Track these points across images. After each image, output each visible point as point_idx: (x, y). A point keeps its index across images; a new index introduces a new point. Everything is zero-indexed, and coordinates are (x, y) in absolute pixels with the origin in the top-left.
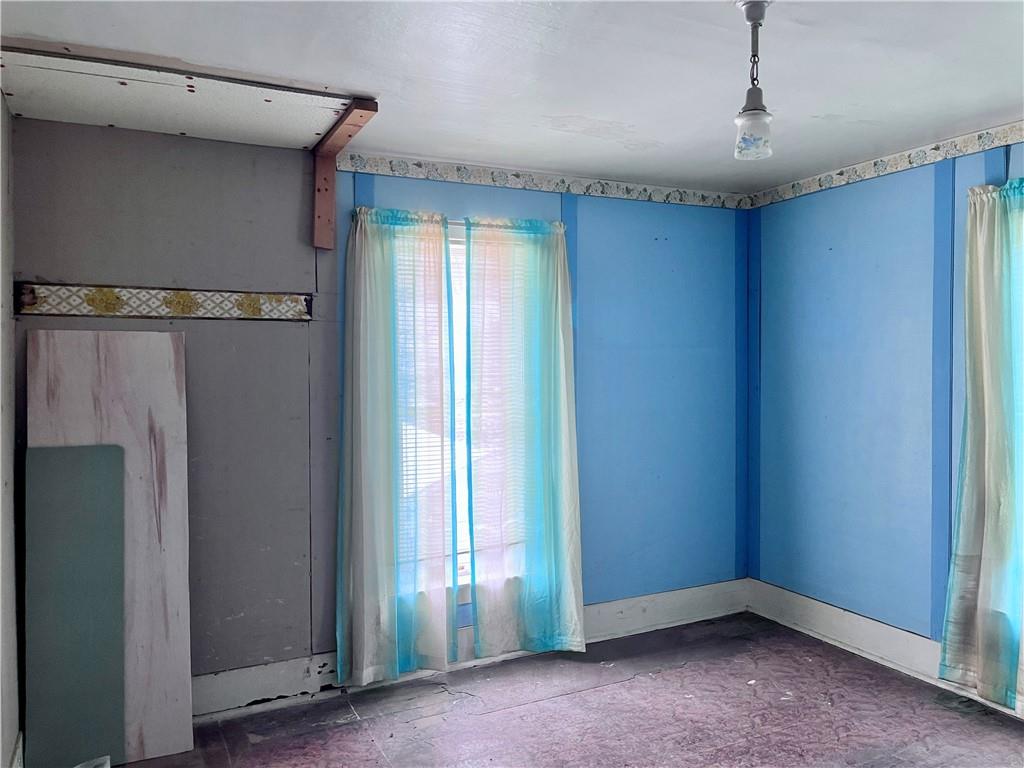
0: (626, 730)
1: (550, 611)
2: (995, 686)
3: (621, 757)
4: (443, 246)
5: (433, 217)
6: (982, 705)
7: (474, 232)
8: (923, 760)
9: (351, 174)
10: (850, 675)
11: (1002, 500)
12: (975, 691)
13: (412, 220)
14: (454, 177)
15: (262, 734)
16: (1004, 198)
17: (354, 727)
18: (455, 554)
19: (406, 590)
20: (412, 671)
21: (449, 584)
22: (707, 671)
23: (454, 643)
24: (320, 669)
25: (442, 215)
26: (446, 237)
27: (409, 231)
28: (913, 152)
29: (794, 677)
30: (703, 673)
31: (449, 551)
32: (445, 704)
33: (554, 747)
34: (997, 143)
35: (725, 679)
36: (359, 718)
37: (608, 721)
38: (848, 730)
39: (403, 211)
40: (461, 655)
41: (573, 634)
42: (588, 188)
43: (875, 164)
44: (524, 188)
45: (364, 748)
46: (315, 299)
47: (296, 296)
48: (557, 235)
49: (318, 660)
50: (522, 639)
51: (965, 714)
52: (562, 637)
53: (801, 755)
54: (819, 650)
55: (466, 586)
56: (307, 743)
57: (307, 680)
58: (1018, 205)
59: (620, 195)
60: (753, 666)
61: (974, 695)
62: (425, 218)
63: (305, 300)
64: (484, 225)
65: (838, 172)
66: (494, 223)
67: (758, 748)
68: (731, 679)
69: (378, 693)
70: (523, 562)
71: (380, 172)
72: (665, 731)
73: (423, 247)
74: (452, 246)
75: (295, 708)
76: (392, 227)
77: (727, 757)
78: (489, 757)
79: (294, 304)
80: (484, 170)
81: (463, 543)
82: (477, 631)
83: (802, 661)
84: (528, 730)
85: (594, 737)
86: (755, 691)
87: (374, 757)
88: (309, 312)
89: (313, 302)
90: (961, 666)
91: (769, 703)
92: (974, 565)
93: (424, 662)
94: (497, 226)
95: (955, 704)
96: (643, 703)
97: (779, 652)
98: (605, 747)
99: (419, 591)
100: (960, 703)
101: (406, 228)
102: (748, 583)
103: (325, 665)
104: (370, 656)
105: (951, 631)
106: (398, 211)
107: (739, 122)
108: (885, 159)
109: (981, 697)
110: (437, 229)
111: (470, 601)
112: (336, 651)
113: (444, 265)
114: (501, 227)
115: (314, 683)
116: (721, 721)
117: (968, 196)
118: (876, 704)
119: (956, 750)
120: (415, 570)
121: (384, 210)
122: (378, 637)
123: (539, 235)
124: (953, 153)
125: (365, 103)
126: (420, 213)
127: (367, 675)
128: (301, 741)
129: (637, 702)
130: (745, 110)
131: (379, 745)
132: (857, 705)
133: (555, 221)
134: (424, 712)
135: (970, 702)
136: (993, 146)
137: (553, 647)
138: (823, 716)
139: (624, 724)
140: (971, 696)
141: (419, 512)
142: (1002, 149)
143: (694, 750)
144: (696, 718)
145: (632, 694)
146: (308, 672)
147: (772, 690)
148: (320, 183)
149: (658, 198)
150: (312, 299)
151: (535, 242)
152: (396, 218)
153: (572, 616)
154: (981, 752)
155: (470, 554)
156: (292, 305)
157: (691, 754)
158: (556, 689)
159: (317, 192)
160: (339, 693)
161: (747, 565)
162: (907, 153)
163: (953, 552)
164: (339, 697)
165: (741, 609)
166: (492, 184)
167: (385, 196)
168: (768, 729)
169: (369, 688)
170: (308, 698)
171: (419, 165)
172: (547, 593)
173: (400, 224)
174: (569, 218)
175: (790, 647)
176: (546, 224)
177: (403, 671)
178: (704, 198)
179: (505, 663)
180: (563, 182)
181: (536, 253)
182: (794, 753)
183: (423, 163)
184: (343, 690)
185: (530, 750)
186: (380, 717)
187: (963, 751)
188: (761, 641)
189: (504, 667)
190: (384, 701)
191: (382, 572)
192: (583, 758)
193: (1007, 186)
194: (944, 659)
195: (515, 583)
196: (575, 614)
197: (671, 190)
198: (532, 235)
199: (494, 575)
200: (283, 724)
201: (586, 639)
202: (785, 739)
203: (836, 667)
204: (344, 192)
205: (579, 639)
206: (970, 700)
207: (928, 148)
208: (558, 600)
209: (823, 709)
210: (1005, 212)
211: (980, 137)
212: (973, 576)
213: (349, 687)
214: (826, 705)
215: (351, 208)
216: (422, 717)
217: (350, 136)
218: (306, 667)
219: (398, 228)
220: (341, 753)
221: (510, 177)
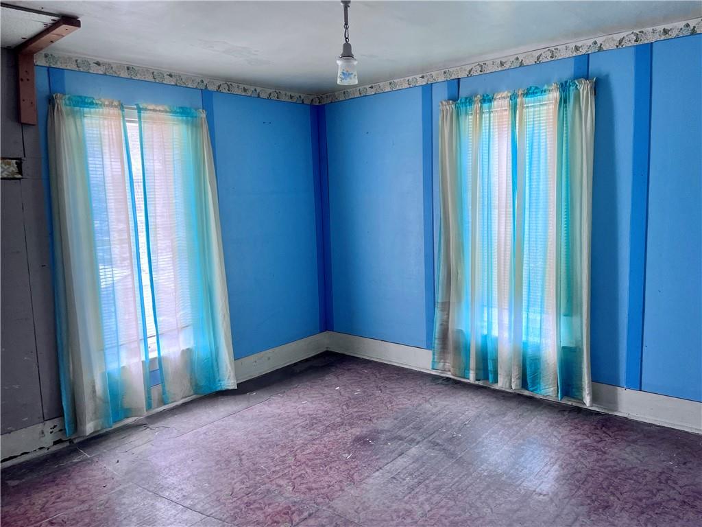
0: (272, 427)
1: (212, 366)
2: (459, 369)
3: (273, 442)
4: (122, 124)
5: (112, 103)
6: (453, 380)
7: (144, 114)
8: (429, 411)
9: (46, 69)
10: (387, 375)
11: (459, 271)
12: (449, 373)
13: (97, 104)
14: (124, 74)
15: (18, 479)
16: (458, 108)
17: (86, 462)
18: (145, 338)
19: (113, 366)
20: (121, 420)
21: (143, 358)
22: (311, 387)
23: (149, 397)
24: (51, 430)
25: (119, 101)
26: (124, 117)
27: (95, 112)
28: (410, 78)
29: (360, 381)
30: (309, 388)
31: (141, 337)
32: (150, 436)
33: (231, 445)
34: (453, 77)
35: (323, 390)
36: (89, 456)
37: (261, 425)
38: (392, 403)
39: (89, 98)
40: (154, 403)
41: (229, 378)
42: (219, 87)
43: (390, 84)
44: (176, 85)
45: (100, 473)
46: (24, 162)
47: (9, 161)
48: (201, 118)
49: (49, 424)
50: (194, 388)
51: (446, 385)
52: (221, 382)
53: (370, 420)
54: (370, 365)
55: (156, 358)
56: (55, 478)
57: (42, 439)
58: (464, 112)
59: (240, 92)
60: (336, 380)
61: (449, 375)
62: (106, 103)
63: (16, 163)
64: (151, 110)
65: (370, 86)
66: (158, 108)
67: (348, 421)
68: (326, 389)
69: (97, 439)
70: (192, 338)
71: (69, 68)
72: (295, 423)
73: (106, 124)
74: (127, 124)
75: (38, 459)
76: (82, 109)
77: (332, 429)
78: (191, 459)
79: (8, 166)
80: (147, 70)
81: (151, 330)
82: (164, 386)
83: (361, 372)
84: (211, 439)
85: (254, 435)
86: (340, 393)
87: (110, 476)
88: (20, 172)
89: (23, 165)
90: (442, 361)
91: (349, 397)
92: (446, 306)
93: (128, 412)
94: (160, 111)
95: (440, 381)
96: (279, 411)
97: (348, 370)
98: (262, 438)
99: (121, 366)
100: (444, 380)
101: (92, 110)
102: (327, 334)
103: (55, 426)
104: (91, 415)
105: (436, 343)
106: (86, 97)
107: (339, 63)
108: (396, 81)
109: (454, 375)
110: (116, 111)
111: (158, 368)
112: (63, 416)
113: (123, 138)
114: (162, 111)
115: (48, 440)
116: (325, 411)
117: (439, 106)
118: (403, 388)
119: (445, 403)
120: (118, 352)
121: (75, 96)
122: (95, 401)
123: (189, 118)
124: (431, 81)
125: (71, 20)
126: (103, 99)
127: (89, 428)
128: (50, 477)
129: (275, 411)
130: (343, 56)
131: (109, 468)
132: (395, 390)
133: (199, 108)
134: (137, 443)
135: (448, 379)
136: (451, 78)
137: (216, 388)
138: (378, 398)
139: (270, 424)
140: (447, 376)
141: (118, 313)
142: (456, 81)
143: (313, 429)
144: (311, 413)
145: (271, 407)
146: (43, 433)
147: (349, 390)
148: (22, 74)
149: (264, 96)
150: (21, 163)
151: (187, 123)
152: (83, 102)
153: (227, 368)
154: (456, 402)
155: (156, 337)
156: (6, 167)
157: (312, 432)
158: (222, 414)
159: (20, 82)
160: (68, 444)
161: (326, 324)
162: (407, 79)
163: (436, 301)
164: (69, 446)
165: (325, 350)
166: (153, 80)
167: (73, 85)
168: (351, 411)
169: (92, 436)
170: (45, 451)
171: (98, 64)
172: (209, 355)
173: (88, 107)
174: (208, 105)
175: (355, 366)
176: (193, 111)
177: (115, 422)
178: (291, 97)
179: (184, 405)
180: (202, 82)
181: (188, 130)
182: (366, 419)
183: (101, 62)
184: (71, 441)
185: (216, 450)
186: (105, 453)
187: (447, 403)
188: (338, 365)
189: (184, 407)
190: (104, 443)
191: (95, 356)
192: (251, 447)
193: (459, 101)
194: (434, 359)
195: (188, 352)
196: (229, 365)
197: (271, 91)
198: (184, 118)
199: (173, 349)
200: (32, 471)
201: (237, 380)
202: (360, 413)
203: (380, 373)
204: (41, 82)
205: (232, 381)
206: (448, 378)
207: (418, 77)
208: (217, 360)
209: (377, 395)
210: (458, 115)
211: (445, 73)
212: (446, 313)
213: (75, 439)
214: (378, 393)
215: (48, 93)
216: (136, 447)
217: (52, 42)
218: (40, 430)
219: (86, 110)
220: (84, 479)
221: (166, 76)
